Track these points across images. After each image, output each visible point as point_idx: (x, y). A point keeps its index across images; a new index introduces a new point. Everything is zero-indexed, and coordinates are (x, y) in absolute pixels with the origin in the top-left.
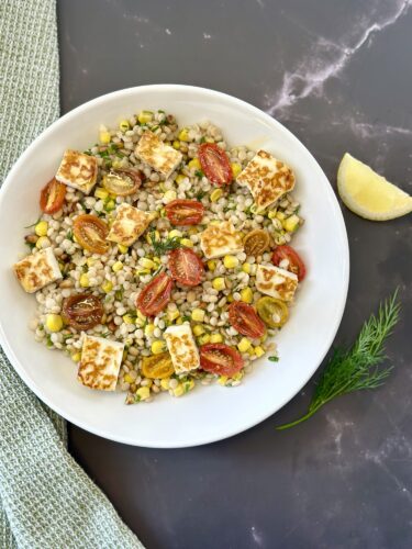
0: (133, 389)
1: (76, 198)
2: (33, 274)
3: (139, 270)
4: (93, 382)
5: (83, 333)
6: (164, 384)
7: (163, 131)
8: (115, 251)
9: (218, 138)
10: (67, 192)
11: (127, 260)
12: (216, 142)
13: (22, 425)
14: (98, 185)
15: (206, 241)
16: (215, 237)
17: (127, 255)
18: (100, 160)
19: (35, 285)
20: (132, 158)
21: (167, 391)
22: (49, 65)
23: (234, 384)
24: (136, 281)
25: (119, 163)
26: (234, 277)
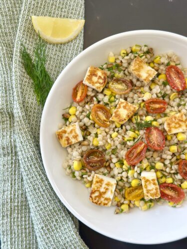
0: (119, 205)
1: (93, 94)
2: (67, 137)
3: (127, 138)
4: (98, 201)
5: (93, 172)
6: (137, 203)
7: (146, 58)
8: (114, 126)
9: (178, 62)
10: (88, 90)
11: (120, 131)
12: (176, 65)
13: (56, 221)
14: (106, 87)
15: (169, 124)
16: (173, 122)
17: (120, 129)
18: (108, 73)
19: (68, 144)
20: (126, 72)
21: (138, 207)
22: (79, 14)
23: (177, 206)
24: (124, 144)
25: (119, 75)
26: (182, 146)
